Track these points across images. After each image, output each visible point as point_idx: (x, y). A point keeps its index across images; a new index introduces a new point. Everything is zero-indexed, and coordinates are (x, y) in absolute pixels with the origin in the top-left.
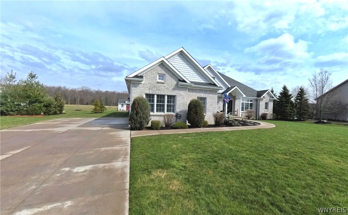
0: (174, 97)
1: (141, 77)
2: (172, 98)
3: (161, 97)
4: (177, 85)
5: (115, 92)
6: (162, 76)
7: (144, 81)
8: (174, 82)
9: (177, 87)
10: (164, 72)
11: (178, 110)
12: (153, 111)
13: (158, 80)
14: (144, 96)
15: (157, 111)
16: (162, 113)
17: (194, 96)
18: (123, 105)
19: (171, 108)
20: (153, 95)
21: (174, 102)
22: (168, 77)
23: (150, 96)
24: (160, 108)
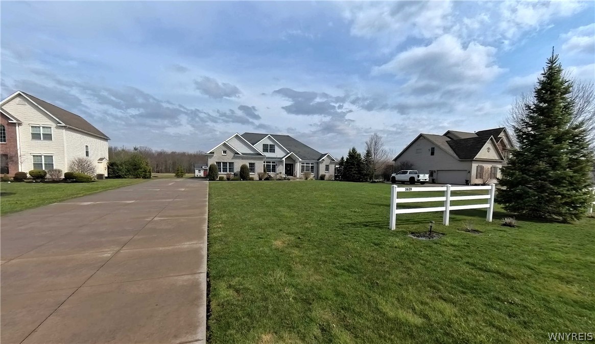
0: (233, 163)
1: (213, 153)
2: (231, 164)
3: (225, 164)
4: (234, 156)
5: (185, 153)
6: (225, 152)
7: (215, 155)
8: (232, 155)
9: (234, 157)
10: (226, 149)
11: (235, 171)
12: (220, 171)
13: (223, 154)
14: (215, 164)
15: (223, 171)
16: (226, 173)
17: (247, 163)
18: (200, 171)
19: (231, 169)
20: (221, 162)
21: (233, 166)
22: (228, 151)
23: (219, 163)
24: (225, 170)
